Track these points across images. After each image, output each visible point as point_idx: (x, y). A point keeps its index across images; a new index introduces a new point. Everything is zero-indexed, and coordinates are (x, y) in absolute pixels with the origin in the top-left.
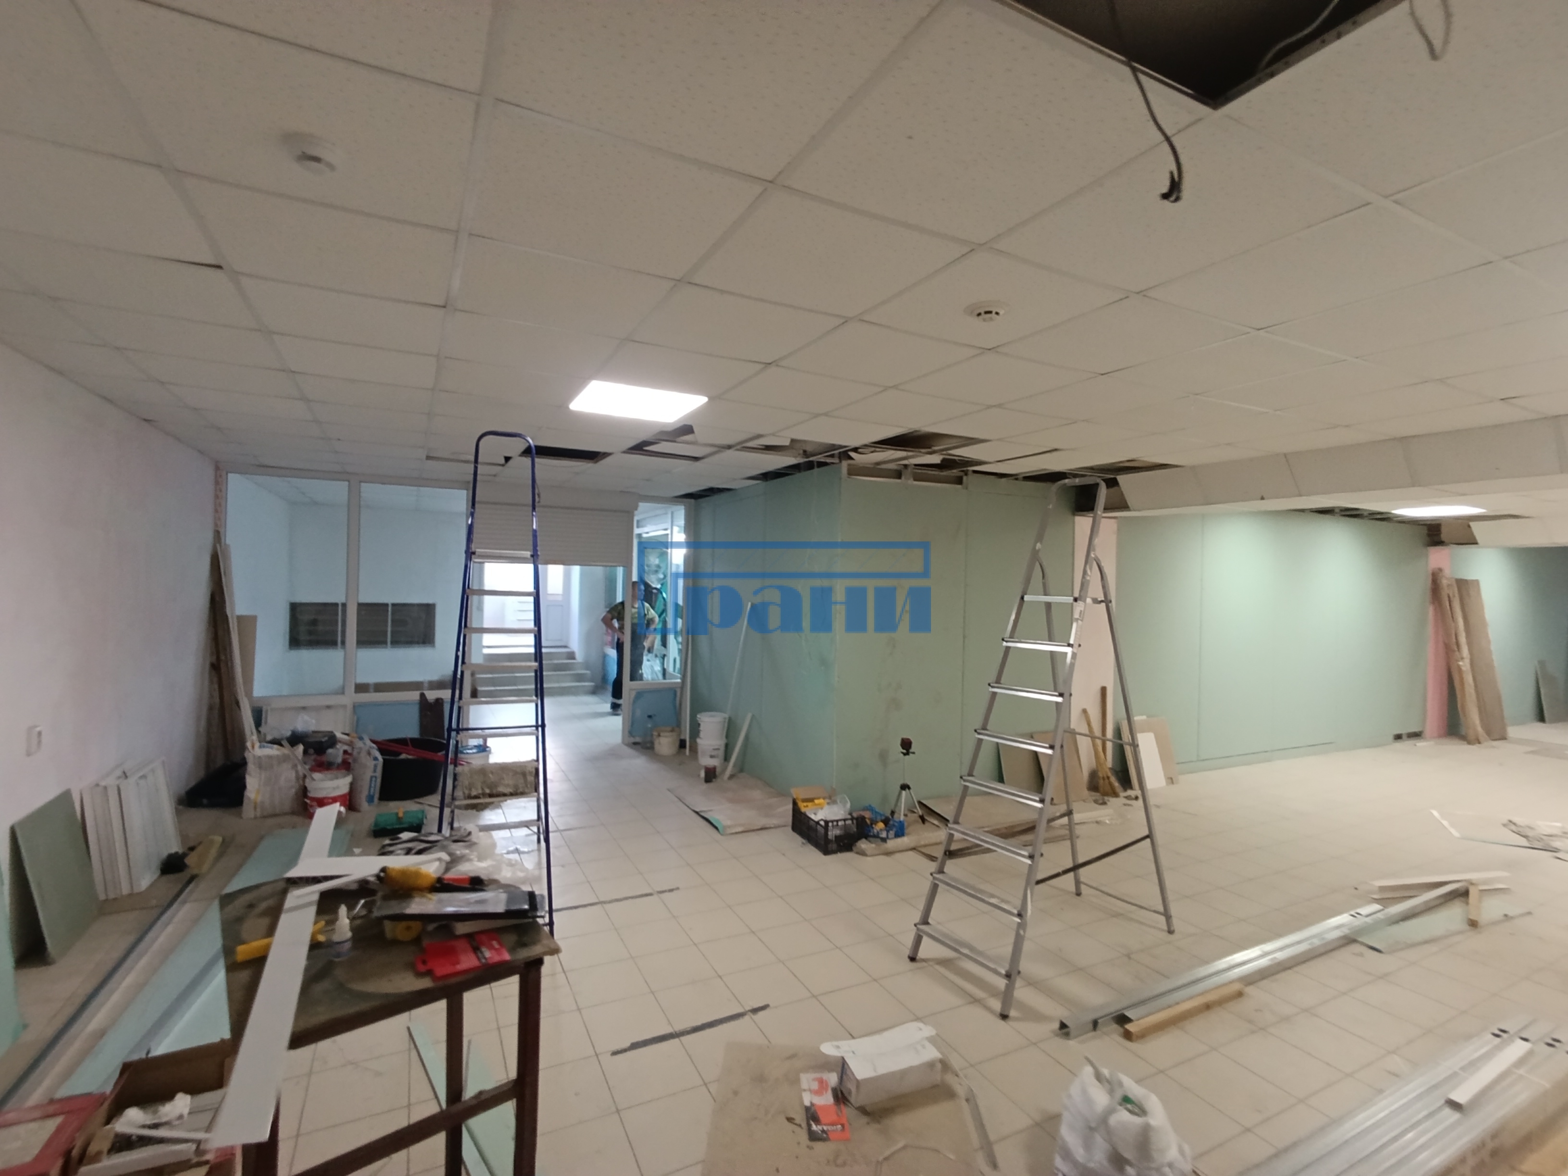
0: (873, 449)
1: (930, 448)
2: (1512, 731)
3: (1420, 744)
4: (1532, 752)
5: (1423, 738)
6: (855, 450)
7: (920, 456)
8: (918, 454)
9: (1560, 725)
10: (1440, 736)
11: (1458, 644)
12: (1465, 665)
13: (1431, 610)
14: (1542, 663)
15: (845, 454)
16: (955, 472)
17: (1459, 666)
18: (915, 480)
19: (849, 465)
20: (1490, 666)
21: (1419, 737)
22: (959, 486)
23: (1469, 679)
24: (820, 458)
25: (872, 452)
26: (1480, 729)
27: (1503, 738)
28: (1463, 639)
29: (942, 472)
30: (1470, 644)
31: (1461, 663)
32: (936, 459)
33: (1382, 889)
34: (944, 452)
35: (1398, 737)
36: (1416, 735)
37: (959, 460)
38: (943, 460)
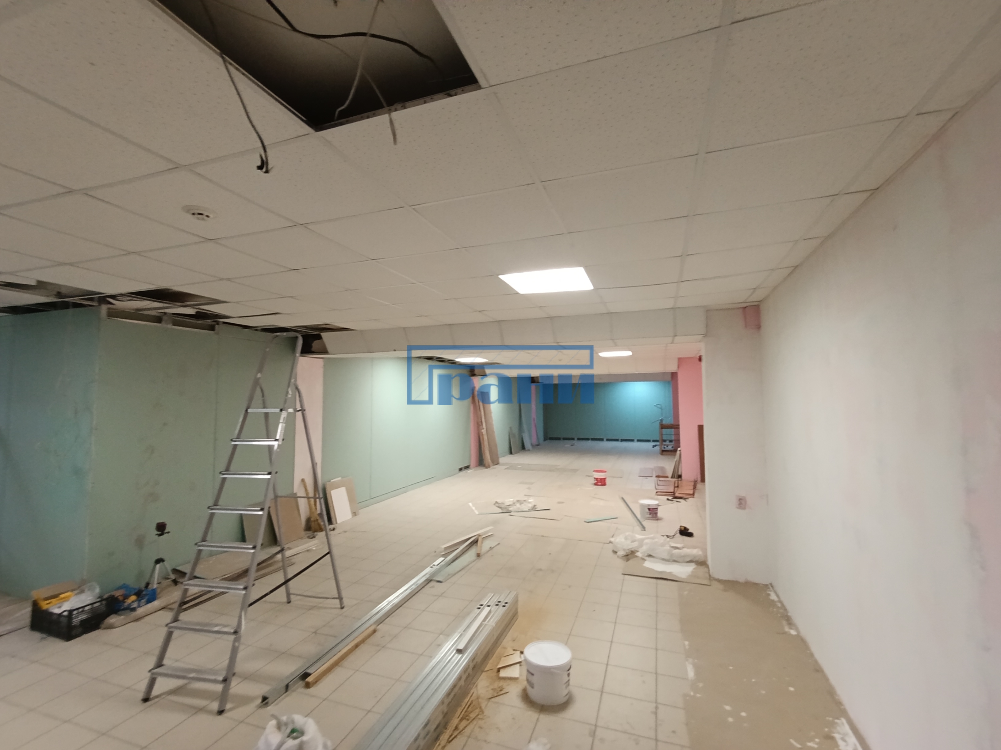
0: (130, 298)
1: (183, 302)
2: (501, 460)
3: (469, 471)
4: (507, 468)
5: (470, 468)
6: (113, 297)
7: (176, 308)
8: (174, 306)
9: (517, 454)
10: (476, 466)
11: (481, 422)
12: (484, 431)
13: (472, 407)
14: (511, 428)
15: (103, 299)
16: (209, 322)
17: (482, 432)
18: (174, 325)
19: (109, 309)
20: (493, 432)
21: (468, 468)
22: (213, 332)
23: (485, 438)
24: (76, 300)
25: (130, 300)
26: (490, 461)
27: (498, 464)
28: (483, 420)
29: (198, 321)
30: (486, 422)
31: (483, 431)
32: (191, 311)
33: (446, 549)
34: (197, 307)
35: (461, 469)
36: (467, 467)
37: (211, 314)
38: (197, 312)
